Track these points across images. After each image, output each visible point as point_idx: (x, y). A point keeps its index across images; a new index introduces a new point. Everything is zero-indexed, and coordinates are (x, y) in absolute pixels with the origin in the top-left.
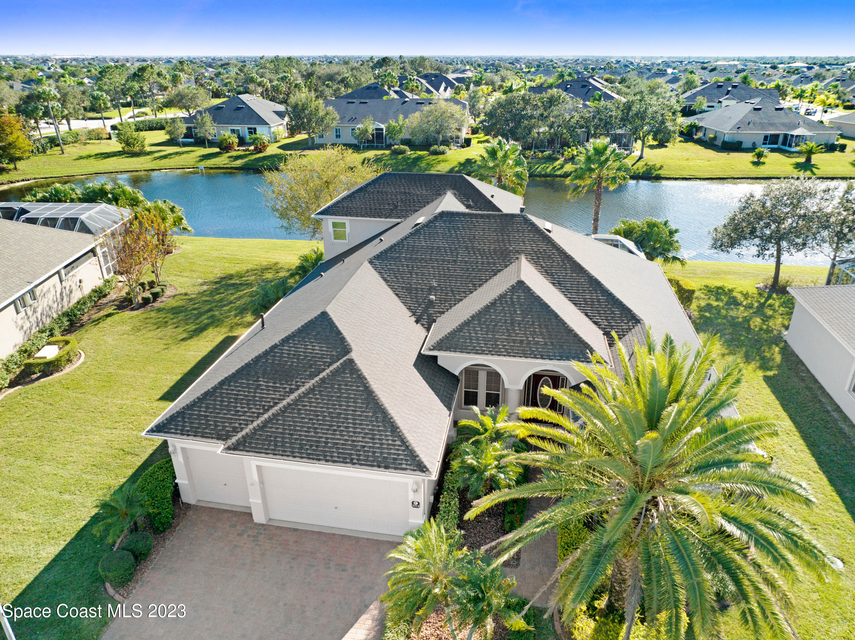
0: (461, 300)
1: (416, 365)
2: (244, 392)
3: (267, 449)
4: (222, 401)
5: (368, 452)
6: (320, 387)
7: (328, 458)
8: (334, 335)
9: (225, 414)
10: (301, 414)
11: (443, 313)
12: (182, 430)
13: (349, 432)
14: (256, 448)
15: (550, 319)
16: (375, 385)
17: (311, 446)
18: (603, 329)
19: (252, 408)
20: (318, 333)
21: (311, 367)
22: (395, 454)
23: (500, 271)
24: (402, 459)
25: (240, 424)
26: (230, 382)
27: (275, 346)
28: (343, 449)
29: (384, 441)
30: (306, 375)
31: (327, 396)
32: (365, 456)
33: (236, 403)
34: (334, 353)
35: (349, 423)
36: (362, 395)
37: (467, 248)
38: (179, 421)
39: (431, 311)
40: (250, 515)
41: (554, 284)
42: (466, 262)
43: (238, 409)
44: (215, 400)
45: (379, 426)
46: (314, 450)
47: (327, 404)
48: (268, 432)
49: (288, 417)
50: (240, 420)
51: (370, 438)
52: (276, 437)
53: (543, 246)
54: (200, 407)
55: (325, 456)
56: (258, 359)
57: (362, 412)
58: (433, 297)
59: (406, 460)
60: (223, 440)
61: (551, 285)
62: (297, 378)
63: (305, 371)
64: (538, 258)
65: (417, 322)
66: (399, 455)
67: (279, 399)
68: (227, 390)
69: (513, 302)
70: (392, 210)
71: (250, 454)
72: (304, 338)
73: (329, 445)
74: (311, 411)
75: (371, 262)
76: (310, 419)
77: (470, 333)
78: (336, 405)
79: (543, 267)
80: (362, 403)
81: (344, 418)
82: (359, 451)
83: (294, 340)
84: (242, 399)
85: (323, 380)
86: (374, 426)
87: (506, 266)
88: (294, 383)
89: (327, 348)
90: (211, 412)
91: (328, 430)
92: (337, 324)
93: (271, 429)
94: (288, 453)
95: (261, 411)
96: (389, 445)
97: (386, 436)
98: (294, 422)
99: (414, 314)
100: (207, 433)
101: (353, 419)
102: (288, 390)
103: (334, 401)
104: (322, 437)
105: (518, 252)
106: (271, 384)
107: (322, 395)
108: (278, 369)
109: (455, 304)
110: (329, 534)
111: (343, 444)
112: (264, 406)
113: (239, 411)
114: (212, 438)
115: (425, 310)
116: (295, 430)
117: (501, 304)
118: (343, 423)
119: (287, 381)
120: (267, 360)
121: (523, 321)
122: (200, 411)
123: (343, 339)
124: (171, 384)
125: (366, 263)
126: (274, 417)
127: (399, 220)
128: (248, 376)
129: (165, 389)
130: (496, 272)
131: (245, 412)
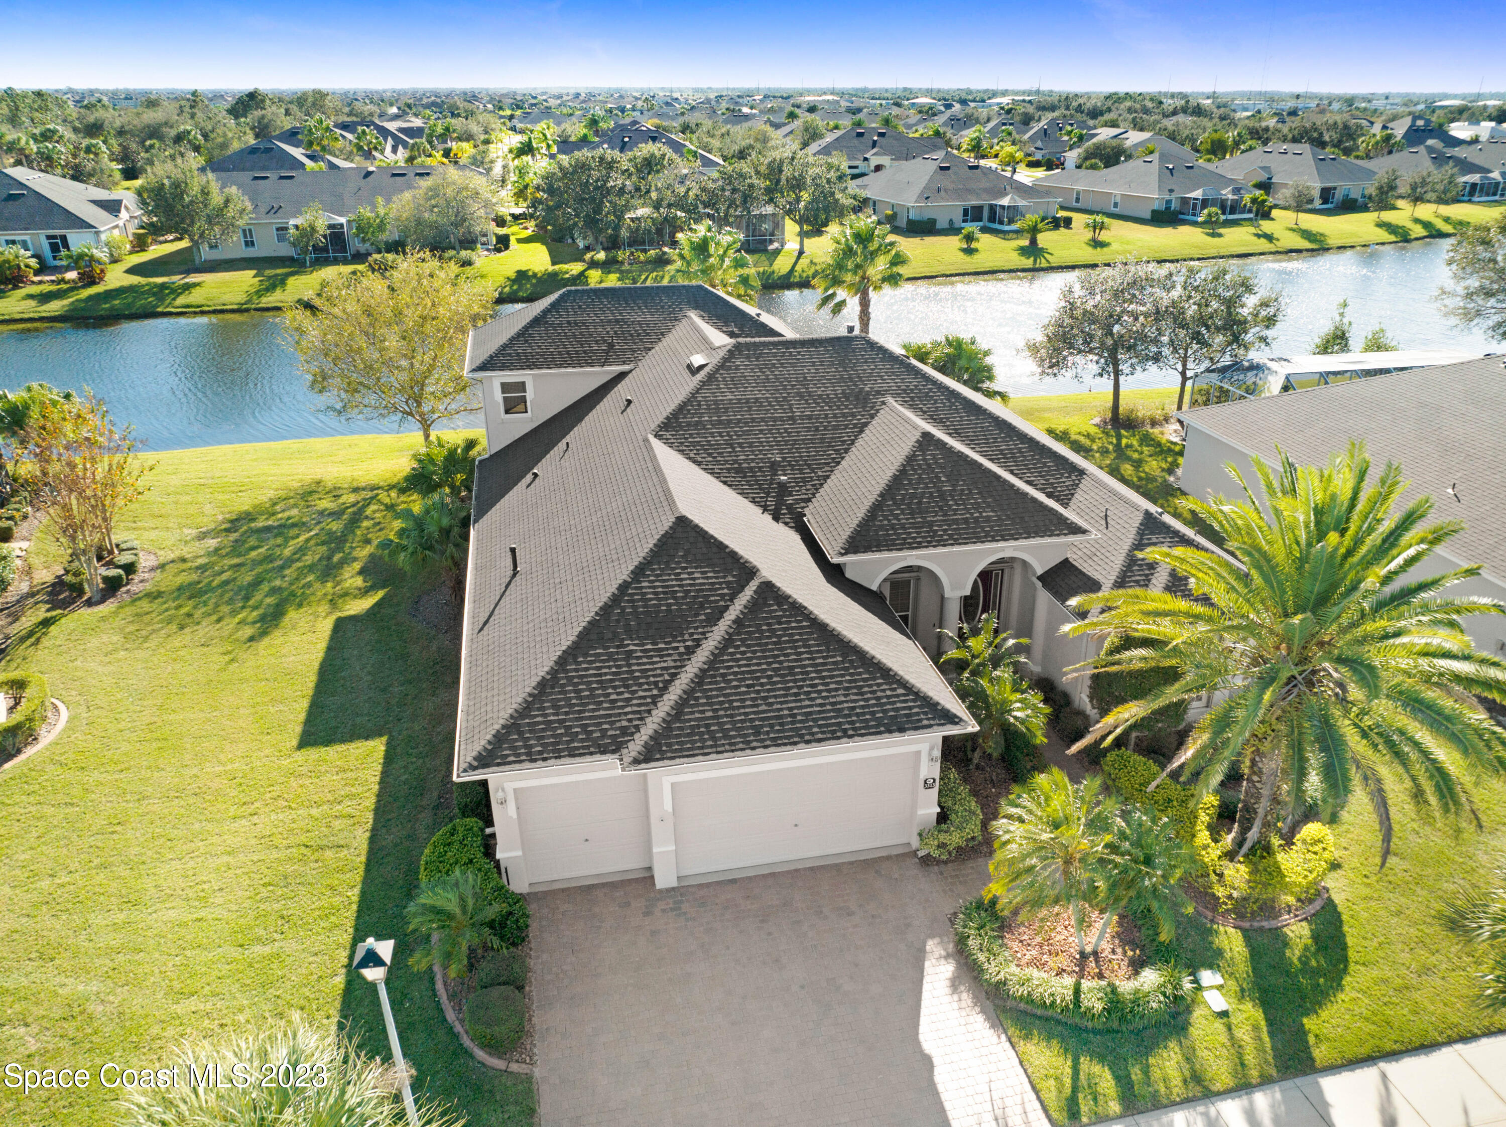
0: (828, 477)
2: (609, 667)
3: (702, 748)
4: (577, 691)
5: (864, 714)
6: (739, 634)
7: (807, 738)
8: (714, 550)
9: (594, 710)
10: (731, 681)
11: (809, 500)
12: (529, 754)
13: (820, 692)
14: (681, 750)
17: (772, 726)
19: (636, 692)
20: (687, 552)
21: (702, 607)
22: (904, 708)
23: (866, 425)
24: (918, 714)
25: (630, 720)
26: (575, 658)
27: (623, 587)
28: (823, 719)
29: (879, 694)
30: (701, 621)
31: (757, 645)
32: (862, 721)
33: (606, 688)
34: (730, 579)
35: (812, 679)
36: (811, 633)
37: (800, 395)
38: (516, 740)
39: (789, 500)
42: (810, 417)
43: (613, 697)
44: (563, 692)
45: (860, 674)
46: (778, 731)
47: (765, 657)
48: (690, 720)
49: (711, 690)
50: (626, 714)
51: (856, 694)
52: (707, 726)
53: (911, 381)
54: (543, 709)
55: (802, 736)
56: (606, 609)
57: (823, 657)
58: (782, 479)
59: (925, 713)
60: (613, 752)
62: (688, 628)
63: (697, 615)
64: (912, 399)
65: (775, 520)
66: (910, 708)
67: (676, 667)
68: (576, 670)
69: (929, 465)
71: (678, 761)
72: (667, 563)
73: (799, 718)
74: (743, 673)
75: (658, 436)
76: (748, 686)
77: (889, 520)
78: (778, 656)
79: (925, 412)
80: (818, 645)
81: (802, 673)
82: (850, 716)
83: (653, 570)
84: (611, 681)
85: (737, 621)
86: (851, 675)
87: (872, 417)
88: (687, 637)
89: (714, 572)
90: (567, 713)
91: (785, 696)
92: (711, 531)
93: (692, 716)
94: (741, 746)
95: (655, 692)
96: (888, 697)
97: (879, 685)
98: (724, 695)
99: (765, 509)
100: (578, 748)
101: (816, 672)
102: (682, 650)
103: (772, 650)
104: (782, 709)
105: (880, 393)
106: (649, 647)
107: (748, 646)
108: (649, 620)
109: (821, 485)
110: (788, 872)
111: (820, 712)
112: (656, 684)
113: (615, 701)
114: (591, 754)
115: (780, 501)
116: (734, 708)
117: (913, 470)
118: (804, 680)
119: (674, 637)
120: (623, 609)
121: (954, 490)
122: (546, 715)
123: (734, 555)
124: (302, 717)
125: (651, 438)
126: (689, 695)
127: (625, 368)
128: (601, 641)
129: (299, 729)
130: (861, 428)
131: (628, 700)
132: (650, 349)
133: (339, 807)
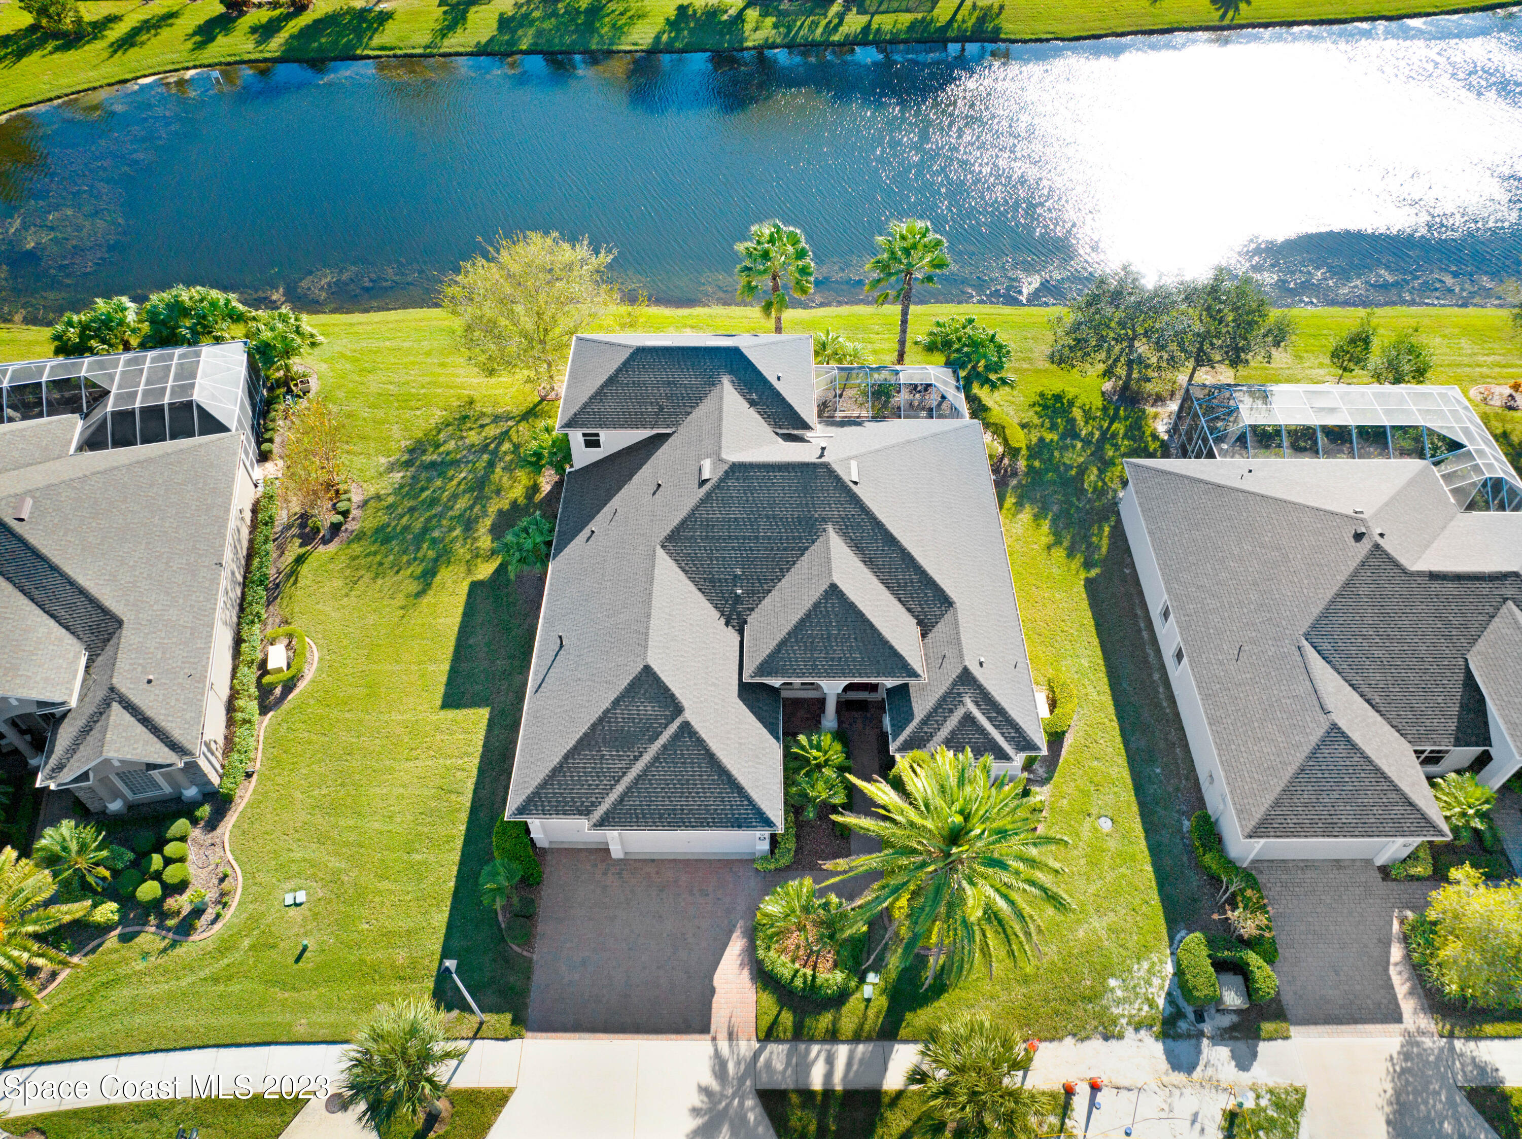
0: (770, 591)
1: (740, 696)
2: (591, 764)
3: (630, 822)
4: (572, 776)
5: (721, 814)
6: (663, 754)
7: (687, 824)
8: (663, 691)
9: (579, 789)
10: (653, 784)
11: (753, 609)
12: (543, 810)
13: (700, 797)
14: (619, 822)
15: (865, 630)
16: (715, 746)
17: (669, 815)
18: (916, 617)
19: (603, 781)
20: (646, 691)
21: (648, 730)
22: (744, 814)
23: (807, 548)
24: (751, 818)
25: (597, 798)
26: (573, 755)
27: (607, 712)
28: (698, 814)
29: (733, 803)
30: (646, 740)
31: (672, 763)
32: (719, 818)
33: (587, 777)
34: (668, 713)
35: (698, 788)
36: (704, 759)
37: (767, 516)
38: (537, 802)
39: (740, 608)
40: (607, 851)
41: (864, 562)
42: (769, 538)
43: (590, 783)
44: (564, 776)
45: (726, 789)
46: (672, 818)
47: (675, 772)
48: (627, 805)
49: (641, 788)
50: (595, 794)
51: (720, 801)
52: (635, 810)
53: (852, 510)
54: (552, 785)
55: (684, 823)
56: (594, 727)
57: (708, 775)
58: (739, 592)
59: (755, 818)
60: (586, 816)
61: (861, 565)
62: (637, 744)
63: (644, 736)
64: (847, 526)
65: (727, 624)
66: (748, 814)
67: (627, 768)
68: (573, 763)
69: (827, 611)
70: (657, 414)
71: (618, 828)
72: (633, 698)
73: (685, 812)
74: (661, 780)
75: (663, 547)
76: (662, 788)
77: (789, 654)
78: (682, 771)
79: (852, 540)
80: (707, 767)
81: (693, 784)
82: (713, 814)
83: (624, 702)
84: (591, 772)
85: (665, 747)
86: (721, 788)
87: (813, 542)
88: (636, 749)
89: (659, 707)
90: (565, 789)
91: (681, 797)
92: (663, 678)
93: (629, 803)
94: (651, 824)
95: (613, 783)
96: (738, 805)
97: (734, 797)
98: (648, 793)
99: (722, 614)
100: (568, 810)
101: (701, 784)
102: (632, 757)
103: (680, 767)
104: (677, 805)
105: (825, 521)
106: (614, 753)
107: (667, 763)
108: (617, 736)
109: (764, 597)
110: (683, 860)
111: (697, 810)
112: (614, 777)
113: (591, 785)
114: (574, 815)
115: (733, 609)
116: (651, 801)
117: (816, 615)
118: (693, 789)
119: (629, 749)
120: (603, 727)
121: (839, 634)
122: (554, 789)
123: (673, 696)
124: (444, 679)
125: (658, 547)
126: (629, 789)
127: (668, 431)
128: (589, 747)
129: (441, 689)
130: (803, 551)
131: (597, 785)
132: (689, 414)
133: (460, 762)
